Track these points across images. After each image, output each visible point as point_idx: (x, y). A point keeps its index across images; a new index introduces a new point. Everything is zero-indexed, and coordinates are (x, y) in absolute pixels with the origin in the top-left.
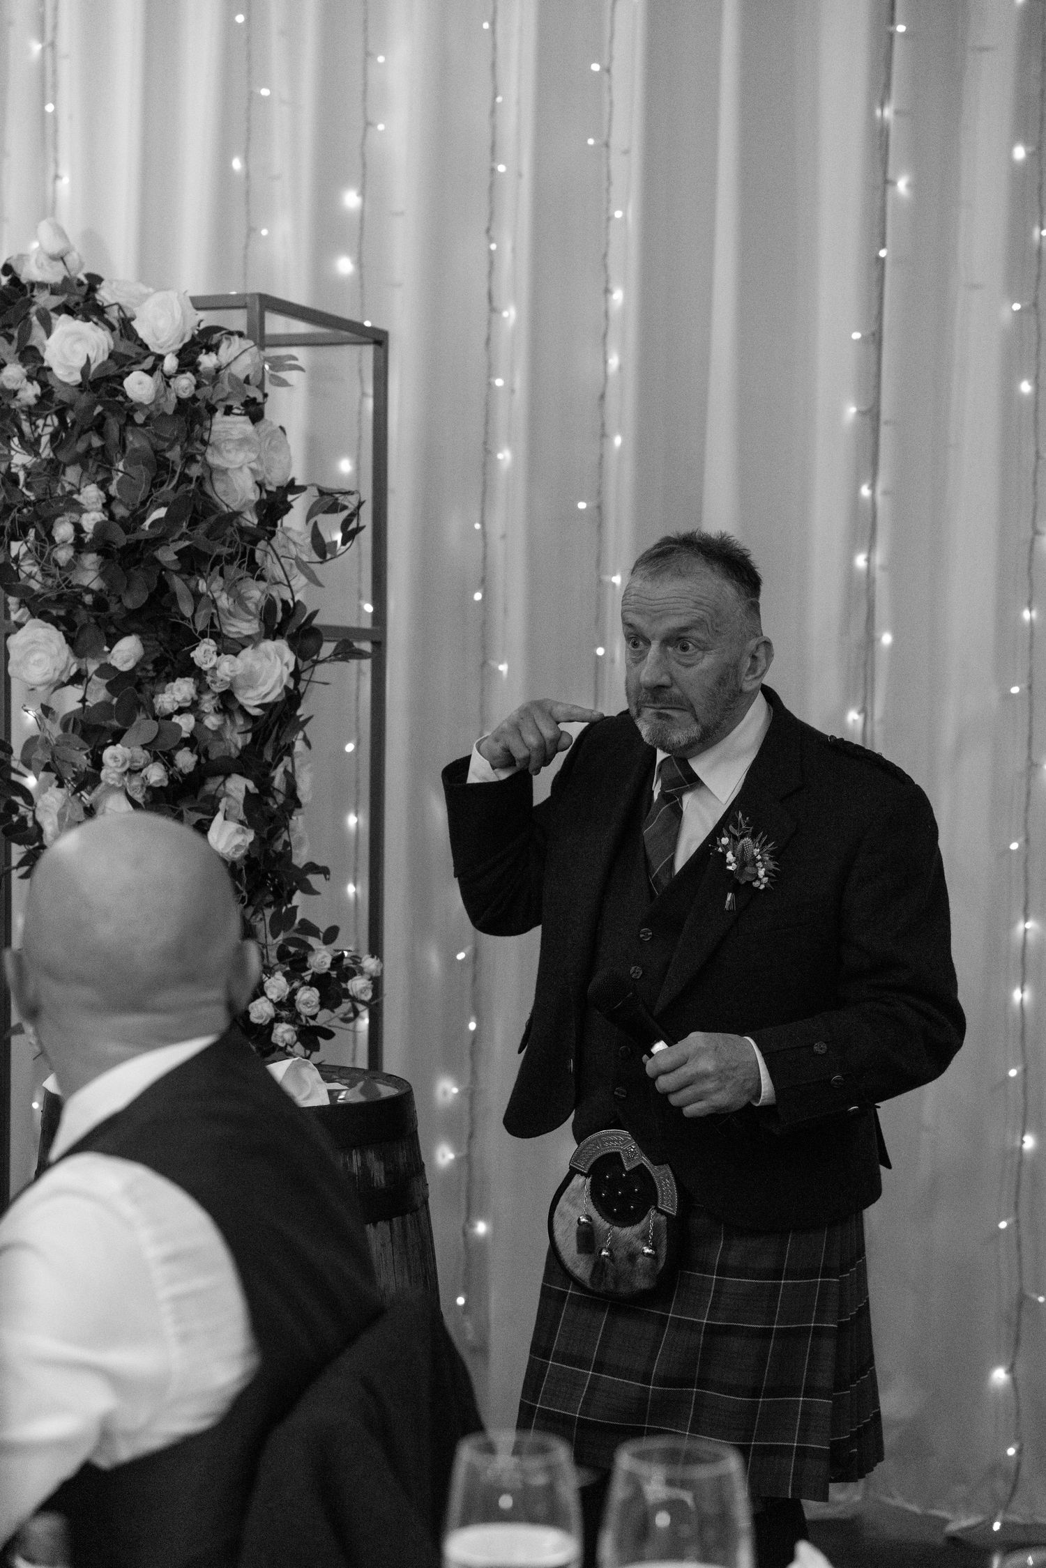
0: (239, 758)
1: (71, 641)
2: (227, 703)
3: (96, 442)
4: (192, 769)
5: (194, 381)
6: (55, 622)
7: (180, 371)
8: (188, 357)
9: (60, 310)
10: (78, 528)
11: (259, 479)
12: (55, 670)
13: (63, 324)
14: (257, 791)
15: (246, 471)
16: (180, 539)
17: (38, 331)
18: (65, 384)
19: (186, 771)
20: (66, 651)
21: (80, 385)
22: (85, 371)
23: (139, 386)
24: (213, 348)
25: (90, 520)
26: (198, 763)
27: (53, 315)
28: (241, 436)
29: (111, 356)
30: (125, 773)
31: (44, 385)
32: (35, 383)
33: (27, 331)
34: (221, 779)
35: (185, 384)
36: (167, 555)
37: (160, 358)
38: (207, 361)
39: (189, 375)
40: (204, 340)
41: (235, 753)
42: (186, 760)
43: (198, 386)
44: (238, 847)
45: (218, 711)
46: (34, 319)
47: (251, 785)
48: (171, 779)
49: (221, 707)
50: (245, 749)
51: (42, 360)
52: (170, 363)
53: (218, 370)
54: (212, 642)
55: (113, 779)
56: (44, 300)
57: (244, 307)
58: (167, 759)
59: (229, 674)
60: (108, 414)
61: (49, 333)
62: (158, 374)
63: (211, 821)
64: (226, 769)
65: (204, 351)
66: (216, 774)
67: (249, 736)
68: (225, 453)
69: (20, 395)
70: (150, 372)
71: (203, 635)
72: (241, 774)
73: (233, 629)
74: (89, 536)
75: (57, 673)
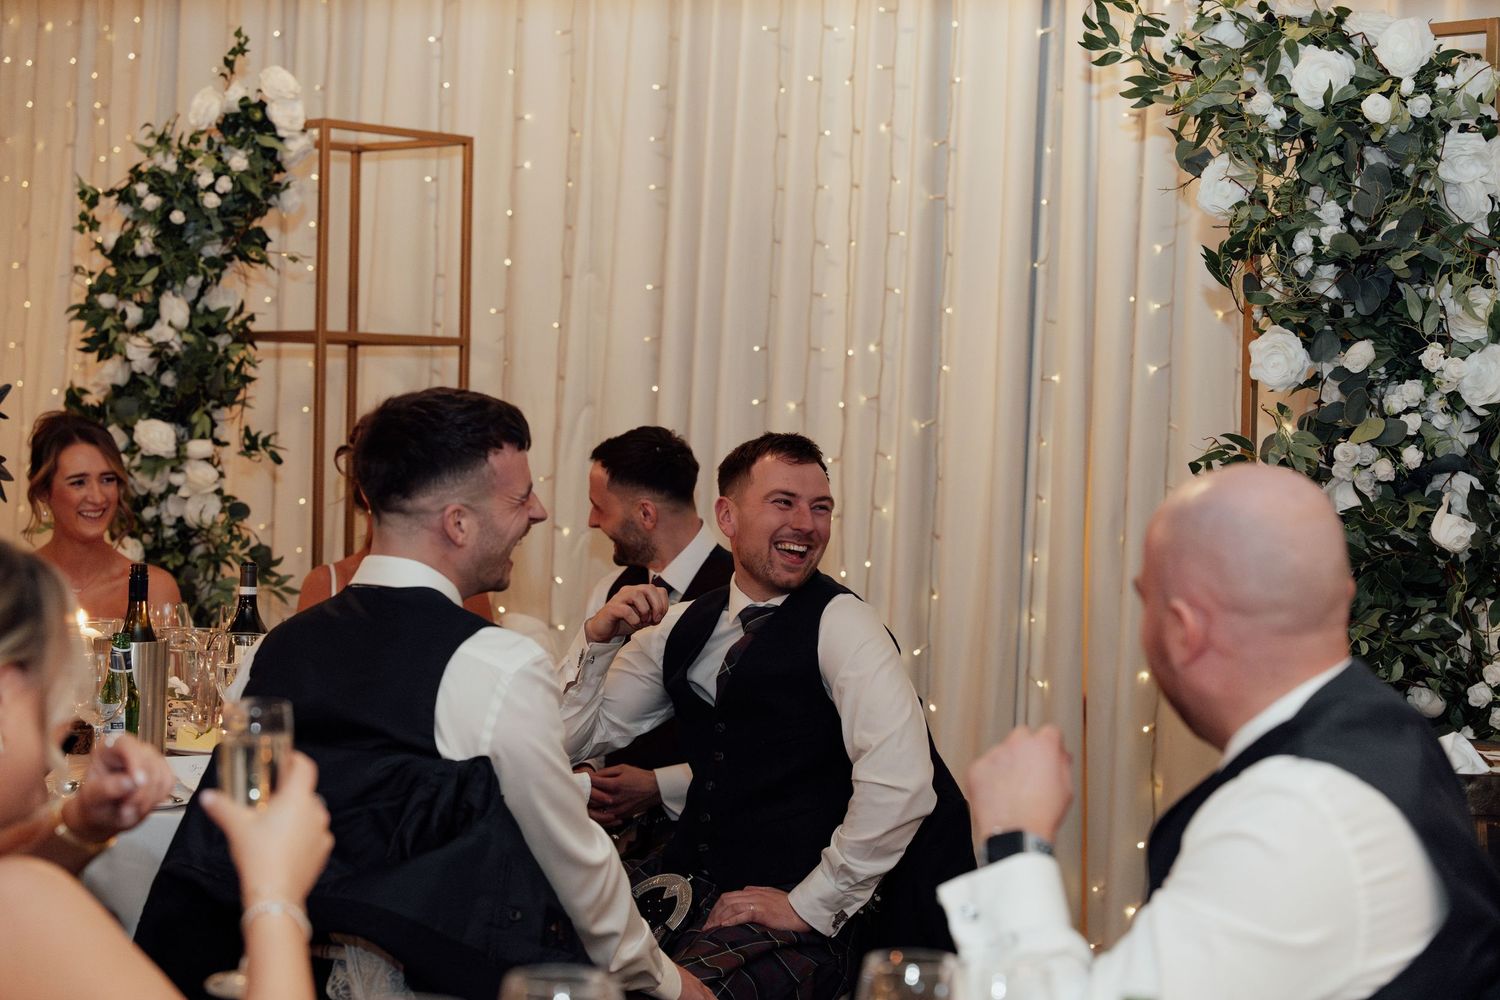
0: (1466, 456)
1: (1306, 345)
2: (1455, 401)
3: (1336, 161)
4: (1418, 465)
5: (1431, 103)
6: (1296, 329)
7: (1417, 92)
8: (1425, 80)
9: (1305, 41)
10: (1317, 241)
11: (1491, 192)
12: (1292, 372)
13: (1309, 53)
14: (1482, 488)
15: (1478, 182)
16: (1410, 249)
17: (1285, 60)
18: (1309, 108)
19: (1412, 467)
20: (1302, 355)
21: (1323, 109)
22: (1327, 97)
23: (1376, 108)
24: (1449, 70)
25: (1326, 235)
26: (1424, 460)
27: (1299, 45)
28: (1473, 152)
29: (1351, 82)
30: (1355, 468)
31: (1290, 110)
32: (1282, 108)
33: (1275, 64)
34: (1448, 475)
35: (1421, 106)
36: (1398, 264)
37: (1398, 81)
38: (1443, 82)
39: (1425, 96)
40: (1442, 63)
41: (1462, 452)
42: (1412, 457)
43: (1433, 107)
44: (1459, 539)
45: (1446, 411)
46: (1283, 51)
47: (1476, 483)
48: (1398, 474)
49: (1449, 407)
50: (1472, 447)
51: (1290, 87)
52: (1408, 86)
53: (1454, 91)
54: (1440, 345)
55: (1342, 473)
56: (1292, 32)
57: (1485, 32)
58: (1395, 455)
59: (1455, 375)
60: (1347, 135)
61: (1295, 64)
62: (1394, 96)
63: (1434, 514)
64: (1453, 466)
65: (1441, 73)
66: (1441, 471)
67: (1476, 436)
68: (1457, 168)
69: (1268, 119)
70: (1387, 95)
71: (1431, 339)
72: (1468, 472)
73: (1462, 334)
74: (1327, 248)
75: (1294, 375)
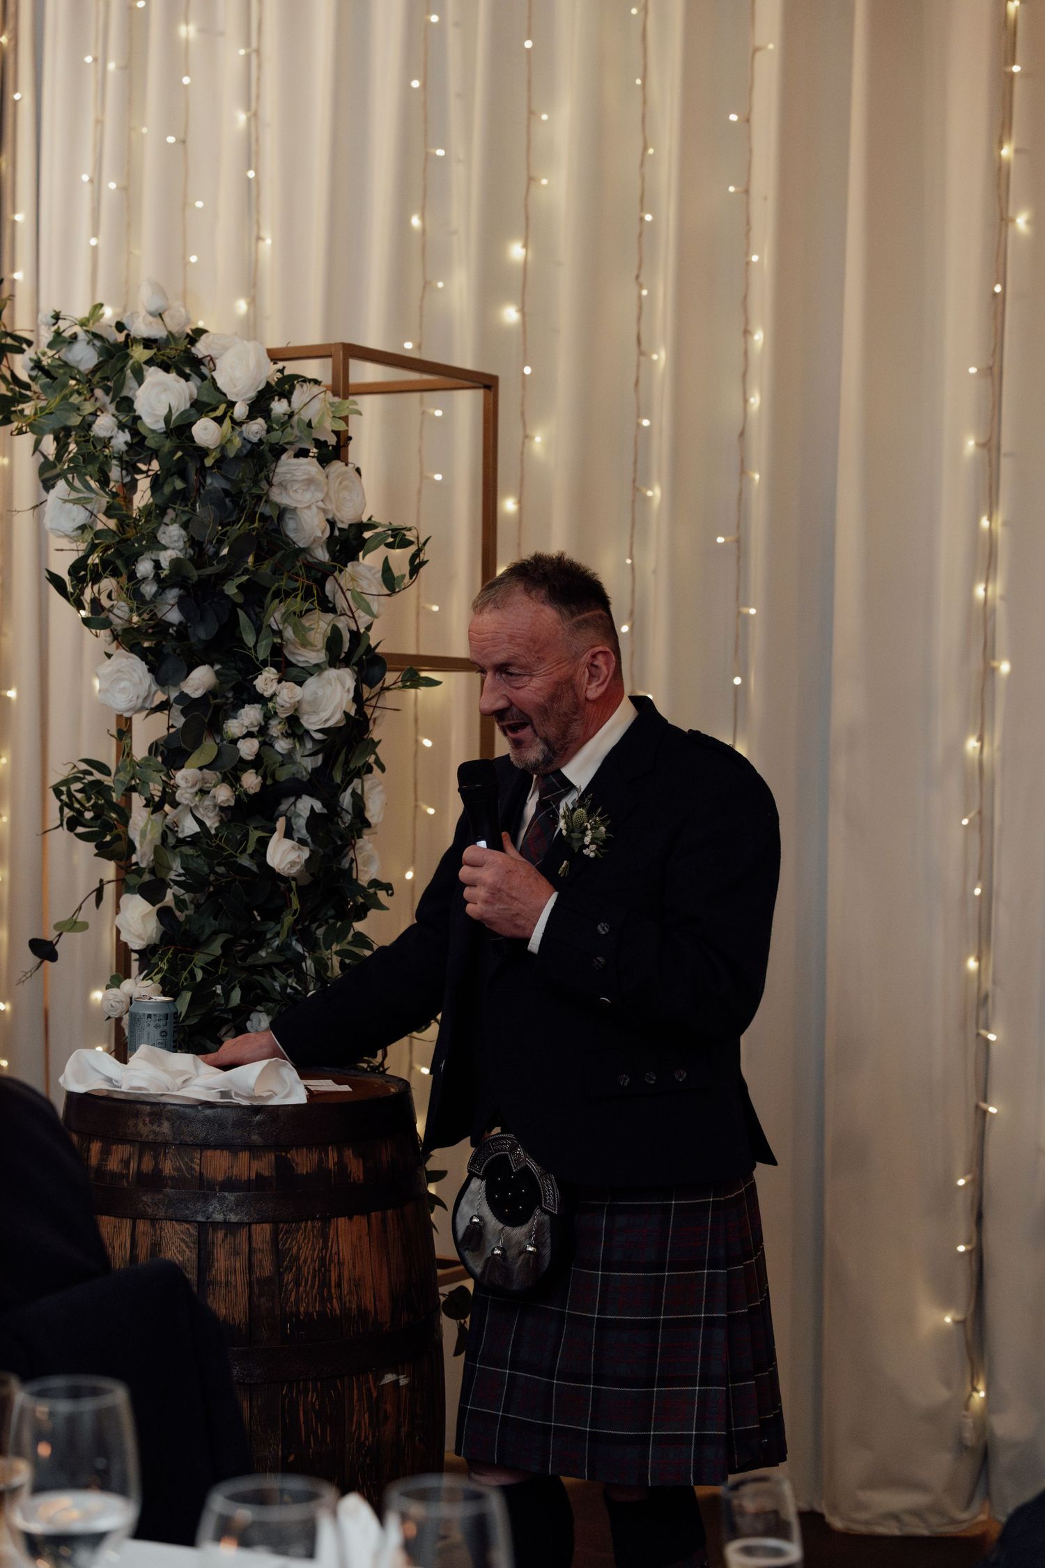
0: (309, 780)
1: (152, 670)
2: (294, 725)
3: (179, 485)
4: (258, 790)
5: (265, 426)
6: (143, 655)
7: (251, 417)
8: (259, 406)
9: (150, 362)
10: (157, 565)
11: (330, 517)
12: (138, 698)
13: (154, 375)
14: (325, 811)
15: (314, 509)
16: (243, 574)
17: (131, 382)
18: (153, 431)
19: (251, 791)
20: (148, 678)
21: (165, 433)
22: (167, 419)
23: (205, 432)
24: (287, 395)
25: (165, 558)
26: (263, 785)
27: (145, 367)
28: (306, 477)
29: (192, 405)
30: (197, 793)
31: (135, 433)
32: (126, 431)
33: (121, 385)
34: (292, 799)
35: (256, 428)
36: (231, 589)
37: (232, 405)
38: (279, 407)
39: (260, 421)
40: (284, 387)
41: (305, 776)
42: (251, 781)
43: (269, 430)
44: (293, 864)
45: (286, 735)
46: (129, 372)
47: (318, 806)
48: (238, 799)
49: (289, 731)
50: (315, 771)
51: (135, 411)
52: (240, 411)
53: (291, 415)
54: (273, 670)
55: (186, 799)
56: (139, 354)
57: (330, 356)
58: (232, 777)
59: (288, 700)
60: (187, 458)
61: (140, 384)
62: (227, 422)
63: (271, 837)
64: (297, 789)
65: (276, 398)
66: (287, 795)
67: (320, 757)
68: (291, 493)
69: (113, 442)
70: (219, 420)
71: (265, 664)
72: (312, 795)
73: (301, 659)
74: (166, 572)
75: (140, 700)
